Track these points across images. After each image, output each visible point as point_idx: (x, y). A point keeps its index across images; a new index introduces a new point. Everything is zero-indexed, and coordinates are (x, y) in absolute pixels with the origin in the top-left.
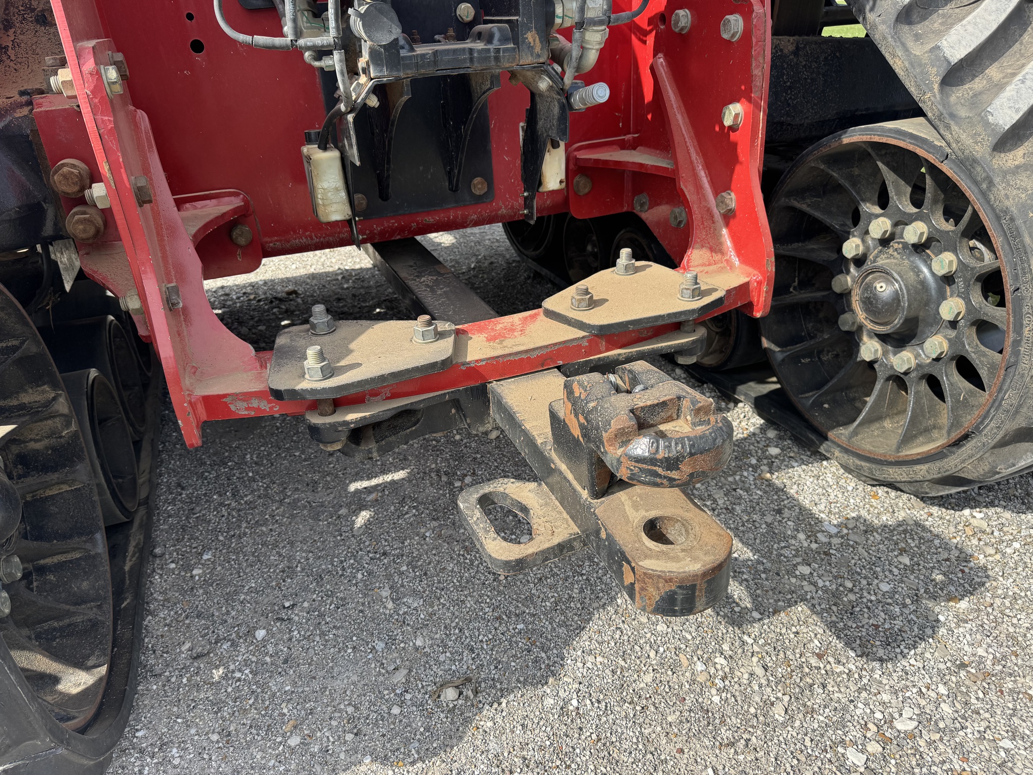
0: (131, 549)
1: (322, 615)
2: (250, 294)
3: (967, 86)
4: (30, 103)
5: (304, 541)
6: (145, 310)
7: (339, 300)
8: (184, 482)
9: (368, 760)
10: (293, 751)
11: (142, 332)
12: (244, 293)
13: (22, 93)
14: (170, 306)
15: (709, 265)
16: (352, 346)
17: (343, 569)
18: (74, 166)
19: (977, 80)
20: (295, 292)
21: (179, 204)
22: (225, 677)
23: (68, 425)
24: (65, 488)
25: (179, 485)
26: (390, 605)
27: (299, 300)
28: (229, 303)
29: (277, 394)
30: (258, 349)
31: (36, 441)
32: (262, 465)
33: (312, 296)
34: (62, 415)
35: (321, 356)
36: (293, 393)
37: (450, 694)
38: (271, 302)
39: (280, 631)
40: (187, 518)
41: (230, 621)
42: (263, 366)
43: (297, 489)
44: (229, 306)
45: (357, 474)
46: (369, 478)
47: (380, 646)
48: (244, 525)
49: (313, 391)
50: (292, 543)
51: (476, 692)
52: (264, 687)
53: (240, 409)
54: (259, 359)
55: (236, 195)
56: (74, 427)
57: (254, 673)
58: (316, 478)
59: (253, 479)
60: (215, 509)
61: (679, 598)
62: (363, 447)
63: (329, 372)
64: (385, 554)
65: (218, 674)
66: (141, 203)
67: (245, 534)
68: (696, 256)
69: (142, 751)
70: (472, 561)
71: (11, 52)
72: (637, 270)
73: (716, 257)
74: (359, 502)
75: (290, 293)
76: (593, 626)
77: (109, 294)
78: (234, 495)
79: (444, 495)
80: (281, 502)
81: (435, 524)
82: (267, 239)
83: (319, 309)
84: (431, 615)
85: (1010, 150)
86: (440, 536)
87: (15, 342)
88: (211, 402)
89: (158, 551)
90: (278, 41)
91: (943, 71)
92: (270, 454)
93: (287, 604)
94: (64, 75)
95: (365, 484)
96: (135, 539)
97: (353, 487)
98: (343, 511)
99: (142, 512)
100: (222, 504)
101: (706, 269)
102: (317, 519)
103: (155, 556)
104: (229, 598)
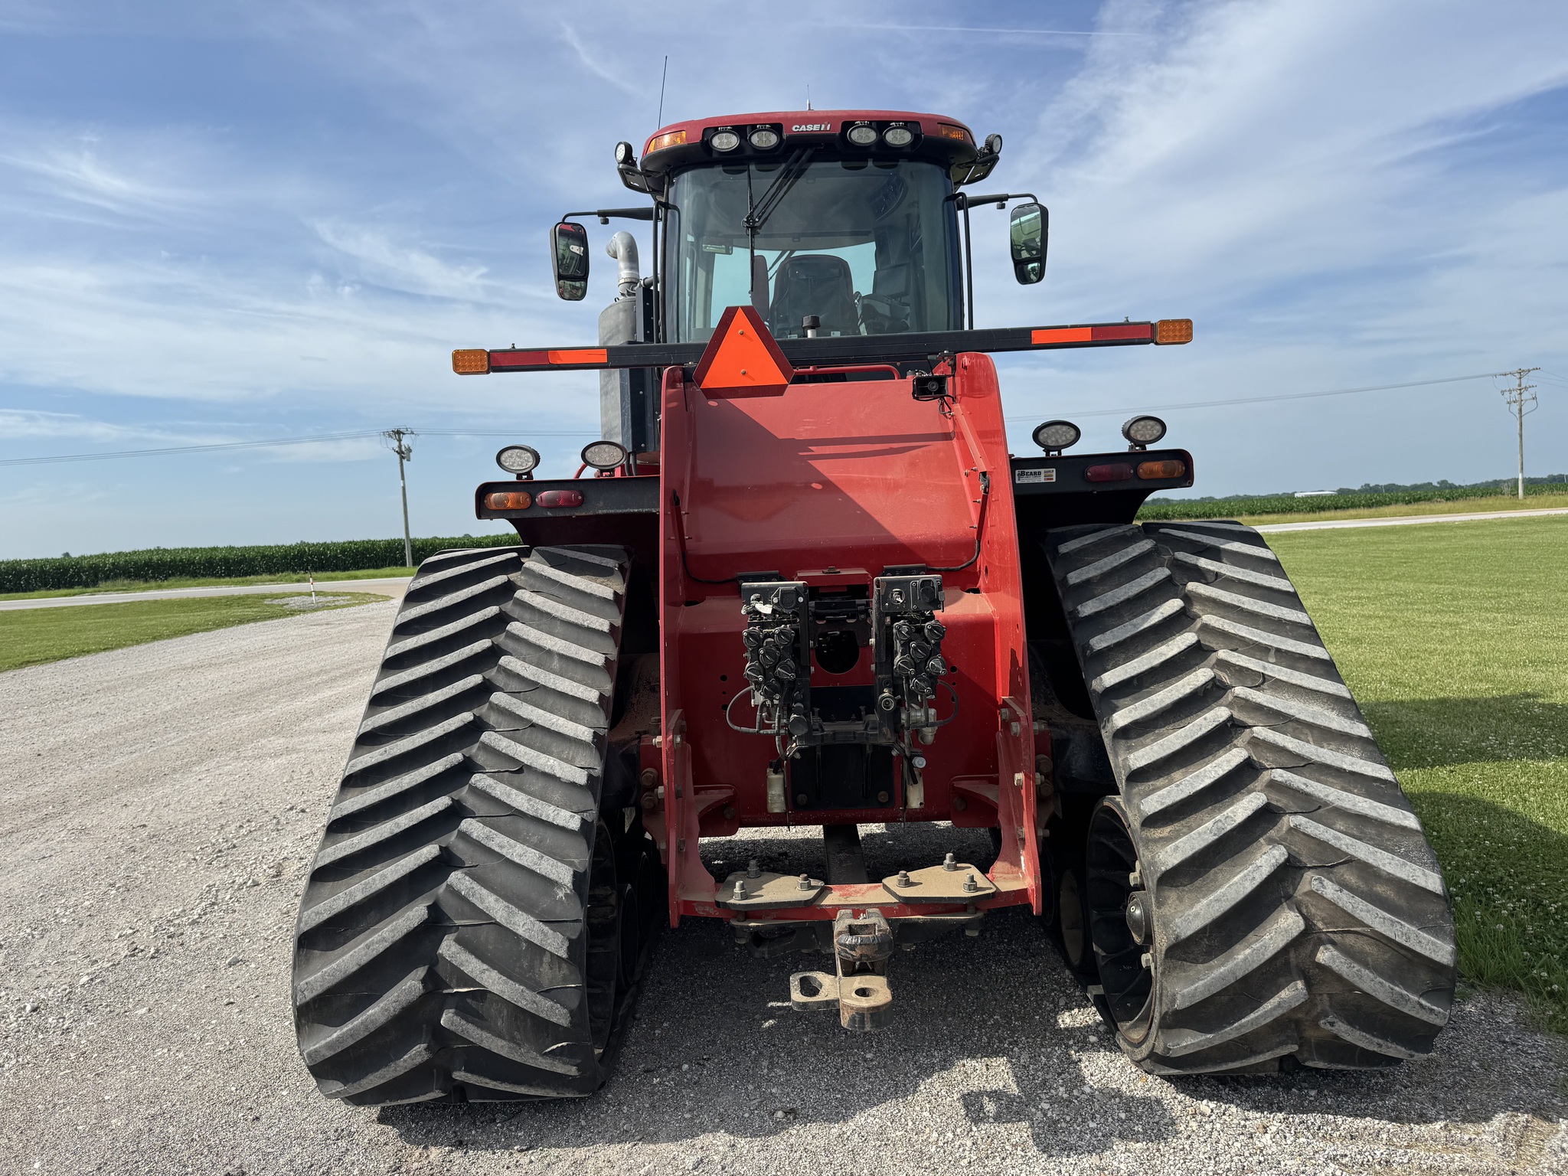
0: (624, 1005)
1: (723, 1067)
2: (750, 850)
3: (1150, 783)
4: (639, 738)
5: (728, 1029)
6: (667, 851)
7: (819, 866)
8: (663, 981)
9: (722, 1131)
10: (685, 1119)
11: (663, 862)
12: (745, 849)
13: (637, 733)
14: (679, 850)
15: (1008, 873)
16: (764, 886)
17: (745, 1048)
18: (651, 773)
19: (1161, 779)
20: (785, 854)
21: (697, 791)
22: (660, 1083)
23: (613, 912)
24: (602, 950)
25: (659, 982)
26: (766, 1071)
27: (787, 862)
28: (731, 856)
29: (718, 904)
30: (716, 882)
31: (595, 918)
32: (717, 980)
33: (799, 859)
34: (611, 905)
35: (742, 887)
36: (725, 904)
37: (780, 1114)
38: (764, 860)
39: (697, 1069)
40: (660, 1002)
41: (670, 1059)
42: (717, 890)
43: (734, 999)
44: (730, 859)
45: (777, 997)
46: (783, 1002)
47: (750, 1087)
48: (693, 1012)
49: (734, 905)
50: (719, 1028)
51: (795, 1118)
52: (679, 1092)
53: (700, 911)
54: (716, 886)
55: (730, 788)
56: (615, 915)
57: (676, 1085)
58: (749, 994)
59: (708, 988)
60: (678, 1000)
61: (857, 1019)
62: (760, 949)
63: (745, 896)
64: (774, 1045)
65: (655, 1081)
66: (677, 797)
67: (692, 1018)
68: (999, 866)
69: (609, 1104)
70: (827, 1060)
71: (635, 707)
72: (956, 869)
73: (1015, 869)
74: (771, 1014)
75: (780, 854)
76: (884, 1106)
77: (648, 836)
78: (692, 994)
79: (829, 1021)
80: (721, 1004)
81: (814, 1036)
82: (744, 816)
83: (753, 862)
84: (787, 1081)
85: (1160, 827)
86: (815, 1043)
87: (602, 859)
88: (688, 904)
89: (638, 1016)
90: (751, 730)
91: (1128, 772)
92: (723, 974)
93: (705, 1057)
94: (659, 739)
95: (780, 1004)
96: (627, 1000)
97: (770, 1005)
98: (757, 1017)
99: (633, 989)
100: (683, 998)
101: (1005, 876)
102: (739, 1018)
103: (635, 1019)
104: (672, 1049)
